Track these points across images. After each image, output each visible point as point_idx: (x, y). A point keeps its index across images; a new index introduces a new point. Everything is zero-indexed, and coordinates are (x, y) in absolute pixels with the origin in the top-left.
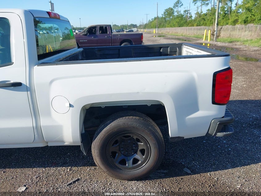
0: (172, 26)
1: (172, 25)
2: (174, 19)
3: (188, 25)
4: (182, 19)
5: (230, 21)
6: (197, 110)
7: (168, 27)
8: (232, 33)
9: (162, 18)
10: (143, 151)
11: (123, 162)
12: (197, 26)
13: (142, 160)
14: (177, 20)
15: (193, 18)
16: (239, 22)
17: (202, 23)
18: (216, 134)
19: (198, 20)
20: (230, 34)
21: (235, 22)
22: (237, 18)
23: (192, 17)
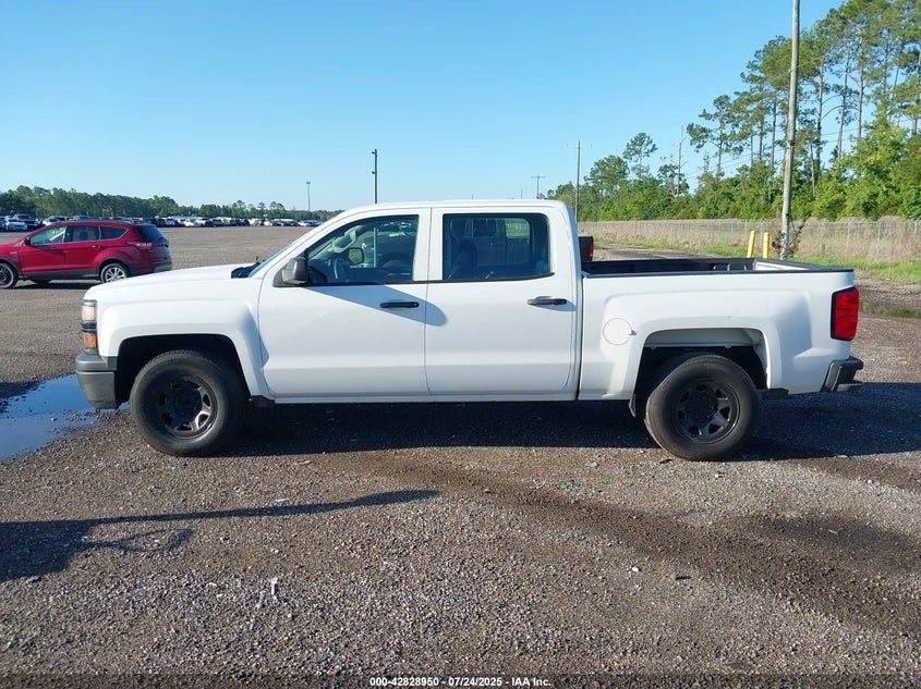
0: (620, 217)
1: (620, 211)
2: (626, 192)
3: (674, 214)
4: (654, 194)
5: (817, 205)
6: (808, 346)
7: (605, 218)
8: (828, 242)
9: (586, 188)
10: (725, 413)
11: (694, 431)
12: (708, 216)
13: (726, 425)
14: (639, 197)
15: (691, 192)
16: (847, 210)
17: (722, 208)
18: (837, 387)
19: (708, 198)
20: (824, 247)
21: (835, 208)
22: (839, 196)
23: (687, 187)
